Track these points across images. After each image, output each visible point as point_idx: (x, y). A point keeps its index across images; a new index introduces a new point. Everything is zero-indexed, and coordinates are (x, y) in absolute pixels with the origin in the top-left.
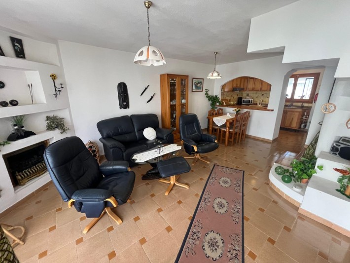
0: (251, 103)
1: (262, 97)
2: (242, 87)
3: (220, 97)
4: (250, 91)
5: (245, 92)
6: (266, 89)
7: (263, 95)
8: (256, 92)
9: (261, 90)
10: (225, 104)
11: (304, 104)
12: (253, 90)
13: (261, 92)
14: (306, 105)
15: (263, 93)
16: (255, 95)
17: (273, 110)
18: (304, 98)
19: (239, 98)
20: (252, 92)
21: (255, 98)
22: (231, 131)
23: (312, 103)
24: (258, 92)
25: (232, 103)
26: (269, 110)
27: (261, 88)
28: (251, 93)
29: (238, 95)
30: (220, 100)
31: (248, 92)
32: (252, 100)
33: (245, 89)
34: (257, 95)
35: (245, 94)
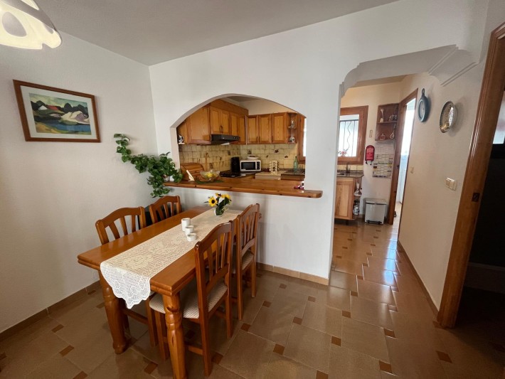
0: (258, 168)
1: (276, 155)
2: (234, 133)
3: (175, 158)
4: (253, 143)
5: (245, 147)
6: (282, 139)
7: (277, 151)
8: (262, 146)
9: (274, 142)
10: (191, 178)
11: (349, 166)
12: (258, 141)
13: (272, 146)
14: (353, 168)
15: (278, 147)
16: (262, 152)
17: (319, 195)
18: (346, 155)
19: (233, 159)
20: (256, 146)
21: (263, 157)
22: (192, 314)
23: (362, 163)
24: (267, 146)
25: (209, 174)
26: (309, 195)
27: (272, 138)
28: (256, 149)
29: (229, 153)
30: (178, 168)
31: (249, 147)
32: (258, 163)
33: (242, 140)
34: (267, 152)
35: (243, 150)
